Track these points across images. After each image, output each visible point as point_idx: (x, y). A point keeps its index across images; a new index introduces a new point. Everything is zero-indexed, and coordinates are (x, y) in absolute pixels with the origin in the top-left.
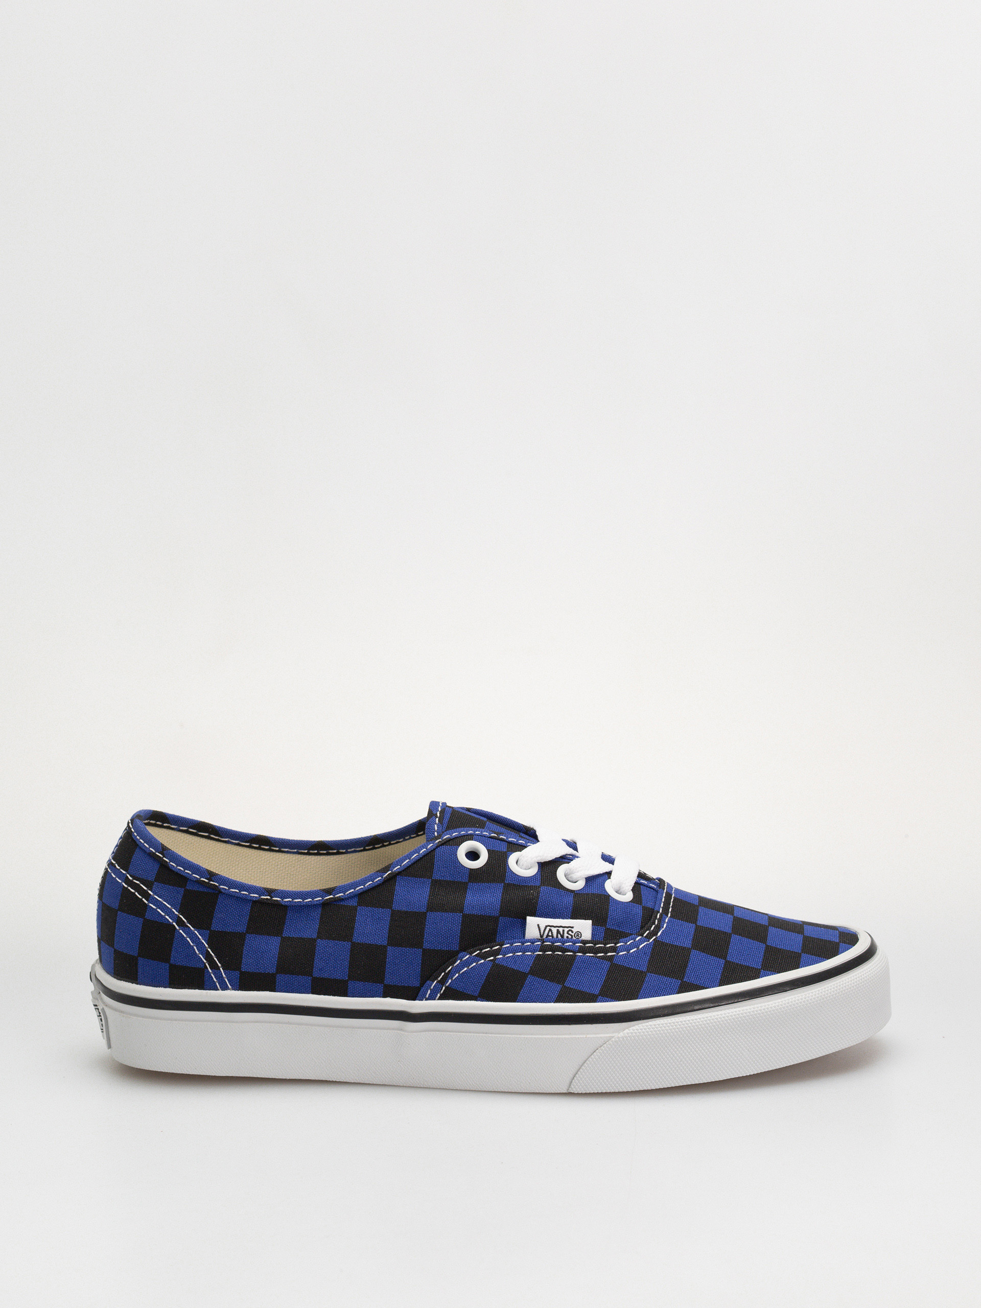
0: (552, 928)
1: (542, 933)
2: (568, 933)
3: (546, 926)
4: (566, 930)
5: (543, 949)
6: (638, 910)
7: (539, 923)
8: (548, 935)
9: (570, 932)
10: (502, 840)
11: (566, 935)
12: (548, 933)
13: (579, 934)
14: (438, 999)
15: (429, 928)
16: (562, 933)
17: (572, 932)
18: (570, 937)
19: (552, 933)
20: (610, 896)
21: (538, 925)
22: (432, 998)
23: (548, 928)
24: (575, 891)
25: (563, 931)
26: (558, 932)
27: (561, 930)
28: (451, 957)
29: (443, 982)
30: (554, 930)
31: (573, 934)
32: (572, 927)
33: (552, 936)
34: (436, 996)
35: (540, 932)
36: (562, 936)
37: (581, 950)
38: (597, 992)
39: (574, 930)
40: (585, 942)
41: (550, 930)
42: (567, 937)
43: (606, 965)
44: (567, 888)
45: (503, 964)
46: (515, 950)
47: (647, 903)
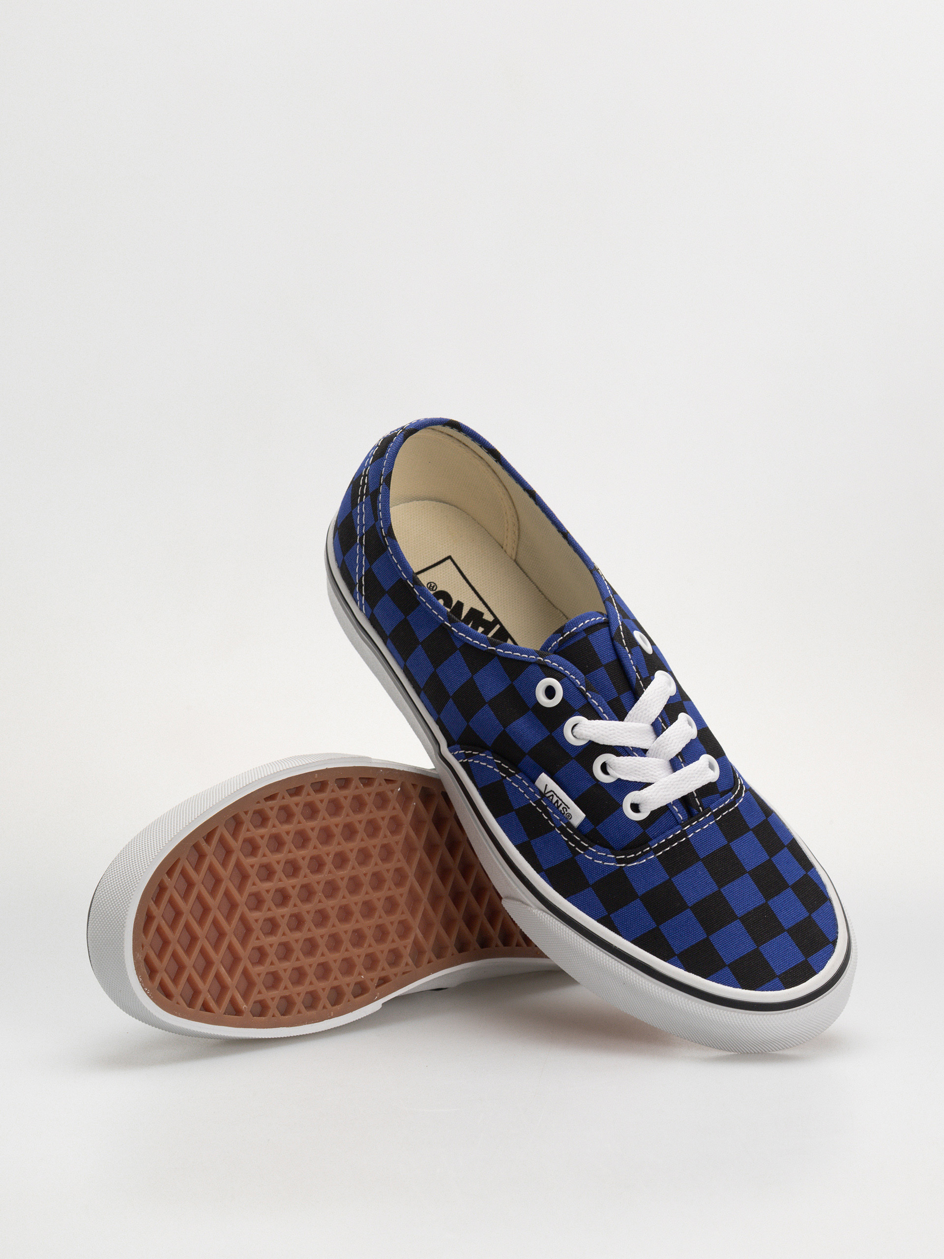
0: (555, 796)
1: (546, 792)
2: (563, 808)
3: (551, 791)
4: (563, 805)
5: (538, 802)
6: (635, 834)
7: (547, 784)
9: (565, 810)
10: (586, 697)
11: (561, 808)
12: (550, 796)
13: (570, 816)
14: (460, 763)
15: (480, 715)
16: (559, 805)
17: (566, 811)
18: (563, 812)
19: (552, 798)
20: (622, 807)
21: (546, 785)
22: (457, 757)
23: (552, 793)
24: (599, 781)
25: (561, 804)
26: (557, 802)
27: (560, 802)
28: (483, 747)
29: (468, 756)
30: (555, 799)
31: (566, 813)
32: (569, 808)
33: (552, 800)
34: (460, 759)
35: (545, 790)
36: (558, 807)
37: (561, 828)
38: (545, 867)
39: (569, 811)
40: (570, 825)
41: (552, 795)
42: (561, 811)
43: (568, 855)
44: (593, 774)
45: (507, 787)
46: (522, 786)
47: (651, 831)
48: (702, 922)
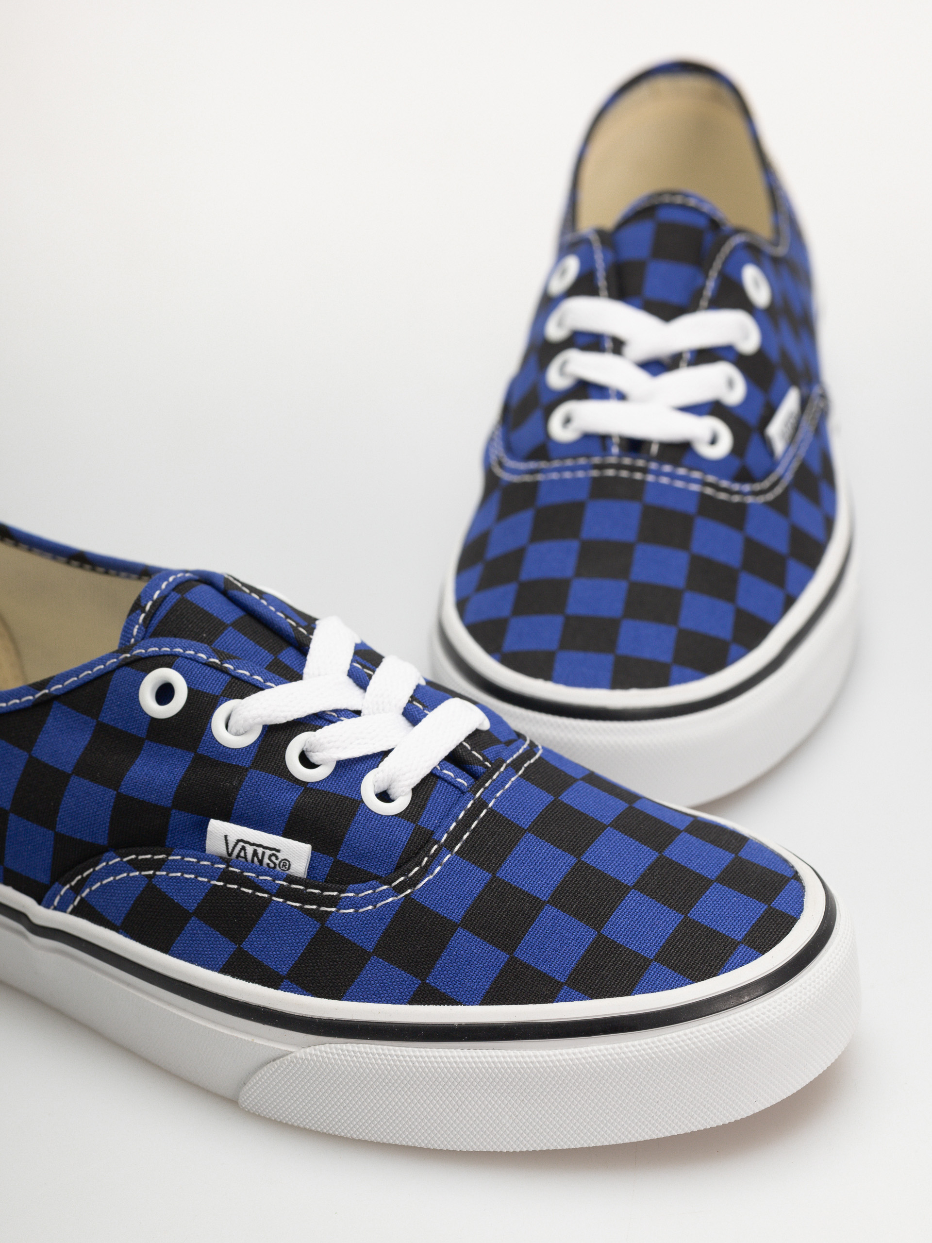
0: (247, 846)
1: (230, 850)
2: (270, 859)
3: (239, 841)
4: (268, 853)
5: (226, 876)
6: (404, 834)
7: (228, 834)
8: (238, 856)
9: (273, 858)
10: (225, 671)
11: (266, 861)
12: (240, 852)
13: (286, 863)
14: (72, 913)
15: (68, 802)
16: (260, 857)
17: (277, 858)
18: (272, 865)
19: (245, 853)
20: (363, 802)
21: (226, 837)
22: (61, 907)
23: (241, 844)
24: (308, 783)
25: (264, 853)
26: (255, 853)
27: (260, 851)
28: (93, 854)
29: (77, 890)
30: (250, 850)
31: (277, 862)
32: (278, 851)
33: (245, 857)
34: (68, 907)
35: (227, 848)
36: (261, 862)
37: (282, 892)
38: (284, 970)
39: (281, 856)
40: (292, 879)
41: (243, 848)
42: (268, 864)
43: (312, 928)
44: (293, 777)
45: (163, 887)
46: (185, 868)
47: (427, 821)
48: (578, 914)
